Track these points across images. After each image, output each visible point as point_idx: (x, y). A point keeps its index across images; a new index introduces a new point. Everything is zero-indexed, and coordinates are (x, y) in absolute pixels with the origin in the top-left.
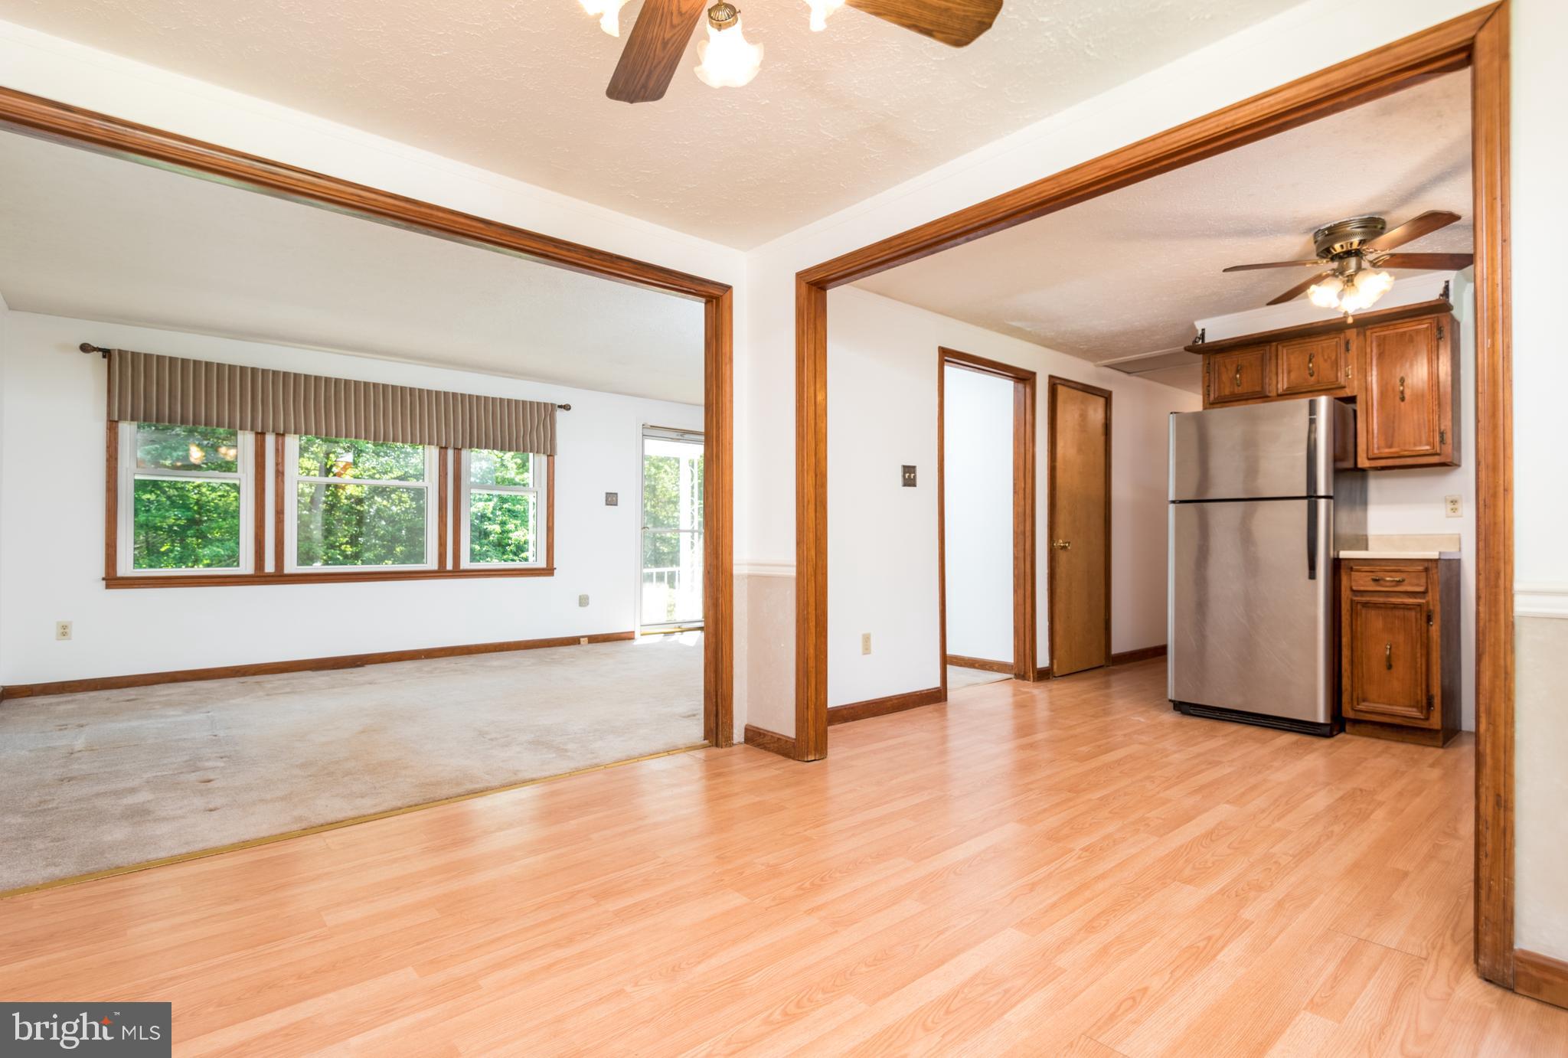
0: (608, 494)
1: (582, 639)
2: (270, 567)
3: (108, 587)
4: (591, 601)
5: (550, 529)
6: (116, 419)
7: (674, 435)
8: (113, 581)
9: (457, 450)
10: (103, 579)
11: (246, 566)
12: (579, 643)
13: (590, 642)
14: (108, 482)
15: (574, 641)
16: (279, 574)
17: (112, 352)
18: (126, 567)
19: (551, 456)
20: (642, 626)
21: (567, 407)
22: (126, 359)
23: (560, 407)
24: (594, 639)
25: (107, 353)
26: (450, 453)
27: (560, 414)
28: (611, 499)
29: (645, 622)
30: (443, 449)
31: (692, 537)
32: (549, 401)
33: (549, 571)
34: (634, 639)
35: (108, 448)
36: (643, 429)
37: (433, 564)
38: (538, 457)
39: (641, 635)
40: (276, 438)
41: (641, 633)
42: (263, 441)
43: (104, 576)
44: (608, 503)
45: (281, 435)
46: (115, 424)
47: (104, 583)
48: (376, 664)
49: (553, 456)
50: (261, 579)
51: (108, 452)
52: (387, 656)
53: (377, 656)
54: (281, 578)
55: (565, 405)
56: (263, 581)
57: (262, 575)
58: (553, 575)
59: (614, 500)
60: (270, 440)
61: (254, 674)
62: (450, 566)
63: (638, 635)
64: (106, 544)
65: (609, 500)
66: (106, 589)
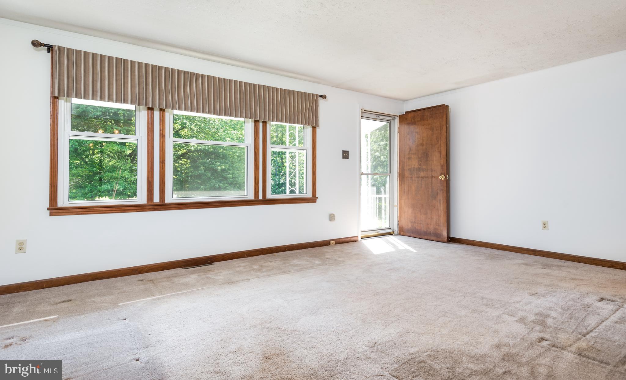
0: (344, 152)
1: (332, 242)
2: (156, 199)
3: (51, 214)
4: (336, 218)
5: (314, 173)
6: (57, 96)
7: (374, 116)
8: (54, 210)
9: (264, 123)
10: (48, 209)
11: (141, 198)
12: (330, 244)
13: (336, 244)
14: (51, 140)
15: (326, 243)
16: (161, 203)
17: (53, 47)
18: (63, 201)
19: (314, 128)
20: (361, 232)
21: (324, 97)
22: (64, 53)
23: (321, 96)
24: (338, 242)
25: (50, 48)
26: (261, 125)
27: (321, 101)
29: (362, 229)
30: (257, 122)
32: (315, 93)
33: (313, 199)
34: (358, 241)
35: (51, 116)
36: (361, 112)
37: (251, 197)
38: (307, 128)
39: (361, 238)
40: (160, 113)
41: (361, 237)
42: (153, 114)
43: (49, 207)
44: (344, 157)
45: (162, 110)
46: (56, 99)
47: (49, 212)
48: (220, 261)
49: (316, 127)
50: (151, 207)
51: (51, 118)
52: (226, 256)
53: (220, 256)
54: (163, 206)
55: (323, 96)
56: (153, 209)
57: (152, 204)
58: (316, 202)
59: (347, 155)
60: (157, 114)
61: (147, 272)
62: (261, 197)
63: (359, 239)
64: (50, 184)
65: (345, 154)
66: (50, 216)
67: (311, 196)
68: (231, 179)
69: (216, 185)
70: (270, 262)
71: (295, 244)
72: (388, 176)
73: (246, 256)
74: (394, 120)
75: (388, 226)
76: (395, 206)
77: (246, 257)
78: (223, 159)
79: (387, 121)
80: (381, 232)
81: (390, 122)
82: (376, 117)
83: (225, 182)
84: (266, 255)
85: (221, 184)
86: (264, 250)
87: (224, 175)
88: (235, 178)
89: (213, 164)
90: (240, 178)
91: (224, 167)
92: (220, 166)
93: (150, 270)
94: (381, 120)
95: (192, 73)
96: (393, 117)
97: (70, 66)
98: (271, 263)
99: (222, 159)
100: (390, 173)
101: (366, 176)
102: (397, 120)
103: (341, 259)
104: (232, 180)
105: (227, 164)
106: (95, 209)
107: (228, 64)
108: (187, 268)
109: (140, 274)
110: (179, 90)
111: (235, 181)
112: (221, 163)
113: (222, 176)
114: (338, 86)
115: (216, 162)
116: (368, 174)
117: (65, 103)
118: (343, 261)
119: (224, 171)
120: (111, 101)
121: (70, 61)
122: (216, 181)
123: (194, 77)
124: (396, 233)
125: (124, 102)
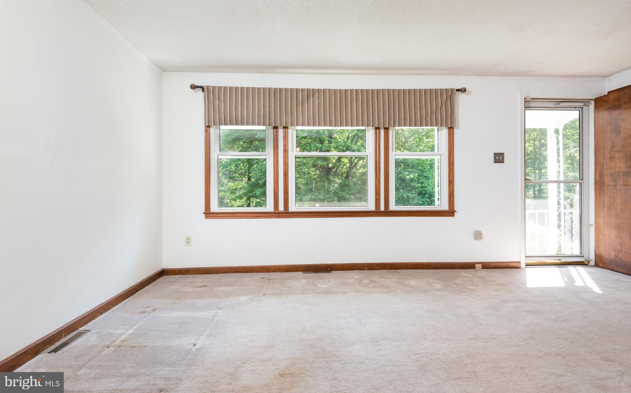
0: (496, 155)
1: (477, 265)
2: (281, 208)
3: (206, 217)
4: (484, 236)
5: (451, 182)
6: (209, 125)
7: (551, 105)
8: (208, 214)
9: (386, 129)
10: (204, 213)
11: (270, 207)
12: (475, 268)
13: (483, 268)
14: (206, 160)
15: (470, 266)
16: (285, 212)
17: (204, 87)
18: (215, 207)
19: (451, 129)
20: (526, 257)
21: (463, 90)
22: (210, 90)
23: (458, 90)
24: (487, 266)
25: (202, 88)
26: (382, 131)
27: (461, 96)
28: (499, 158)
29: (528, 254)
30: (377, 128)
31: (559, 188)
32: (449, 87)
33: (451, 213)
34: (520, 268)
35: (205, 141)
36: (525, 101)
37: (371, 207)
38: (442, 130)
39: (526, 265)
40: (284, 130)
41: (526, 263)
42: (277, 132)
43: (204, 212)
44: (496, 161)
45: (285, 128)
46: (208, 128)
47: (205, 215)
48: (339, 271)
49: (453, 128)
50: (277, 215)
51: (205, 143)
52: (345, 267)
53: (340, 265)
54: (287, 214)
55: (461, 89)
56: (278, 216)
57: (278, 212)
58: (454, 216)
59: (501, 158)
60: (281, 131)
61: (274, 272)
62: (382, 208)
63: (523, 265)
64: (205, 194)
65: (497, 158)
66: (205, 218)
67: (448, 209)
68: (419, 189)
69: (404, 195)
70: (386, 278)
71: (425, 263)
72: (578, 184)
73: (366, 268)
74: (589, 105)
75: (577, 253)
76: (591, 225)
77: (367, 270)
78: (413, 168)
79: (575, 108)
80: (564, 260)
81: (580, 109)
82: (555, 104)
83: (414, 192)
84: (389, 270)
85: (409, 194)
86: (387, 264)
87: (413, 184)
88: (424, 187)
89: (402, 173)
90: (429, 188)
91: (412, 176)
92: (408, 175)
93: (276, 270)
94: (563, 109)
95: (308, 90)
96: (586, 102)
97: (214, 100)
98: (385, 280)
99: (411, 169)
100: (582, 179)
101: (556, 184)
102: (592, 106)
103: (472, 287)
104: (421, 189)
105: (416, 173)
106: (235, 215)
107: (345, 74)
108: (308, 272)
109: (268, 272)
110: (298, 107)
111: (424, 191)
112: (410, 172)
113: (410, 186)
114: (484, 73)
115: (404, 172)
116: (558, 182)
117: (216, 130)
118: (473, 290)
119: (413, 180)
120: (243, 125)
121: (214, 96)
122: (405, 191)
123: (311, 93)
124: (592, 263)
125: (252, 125)
